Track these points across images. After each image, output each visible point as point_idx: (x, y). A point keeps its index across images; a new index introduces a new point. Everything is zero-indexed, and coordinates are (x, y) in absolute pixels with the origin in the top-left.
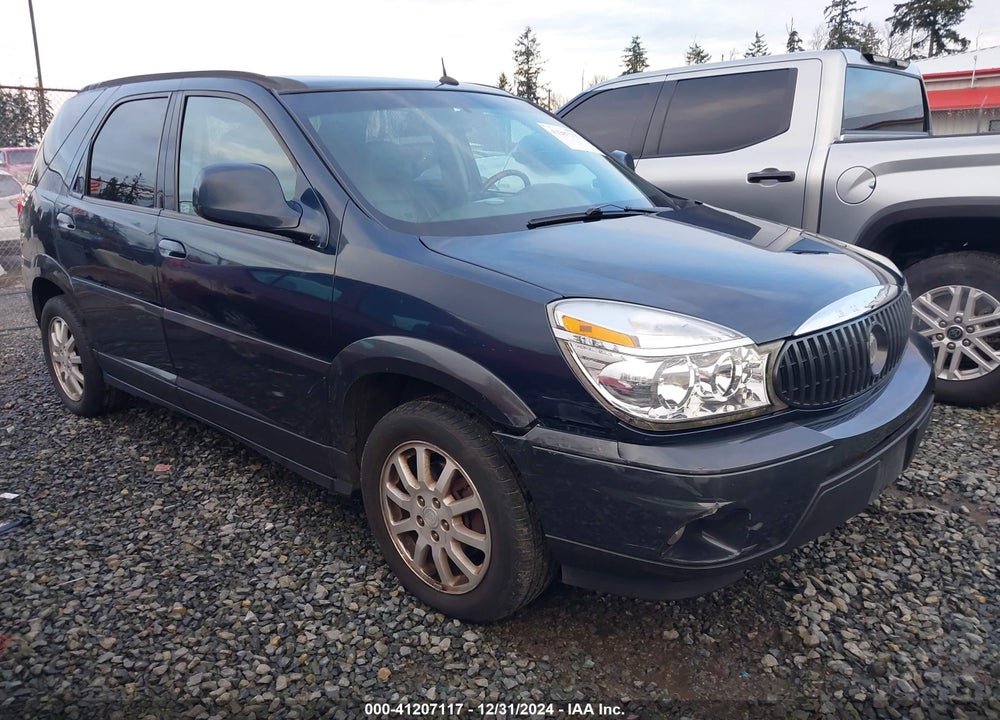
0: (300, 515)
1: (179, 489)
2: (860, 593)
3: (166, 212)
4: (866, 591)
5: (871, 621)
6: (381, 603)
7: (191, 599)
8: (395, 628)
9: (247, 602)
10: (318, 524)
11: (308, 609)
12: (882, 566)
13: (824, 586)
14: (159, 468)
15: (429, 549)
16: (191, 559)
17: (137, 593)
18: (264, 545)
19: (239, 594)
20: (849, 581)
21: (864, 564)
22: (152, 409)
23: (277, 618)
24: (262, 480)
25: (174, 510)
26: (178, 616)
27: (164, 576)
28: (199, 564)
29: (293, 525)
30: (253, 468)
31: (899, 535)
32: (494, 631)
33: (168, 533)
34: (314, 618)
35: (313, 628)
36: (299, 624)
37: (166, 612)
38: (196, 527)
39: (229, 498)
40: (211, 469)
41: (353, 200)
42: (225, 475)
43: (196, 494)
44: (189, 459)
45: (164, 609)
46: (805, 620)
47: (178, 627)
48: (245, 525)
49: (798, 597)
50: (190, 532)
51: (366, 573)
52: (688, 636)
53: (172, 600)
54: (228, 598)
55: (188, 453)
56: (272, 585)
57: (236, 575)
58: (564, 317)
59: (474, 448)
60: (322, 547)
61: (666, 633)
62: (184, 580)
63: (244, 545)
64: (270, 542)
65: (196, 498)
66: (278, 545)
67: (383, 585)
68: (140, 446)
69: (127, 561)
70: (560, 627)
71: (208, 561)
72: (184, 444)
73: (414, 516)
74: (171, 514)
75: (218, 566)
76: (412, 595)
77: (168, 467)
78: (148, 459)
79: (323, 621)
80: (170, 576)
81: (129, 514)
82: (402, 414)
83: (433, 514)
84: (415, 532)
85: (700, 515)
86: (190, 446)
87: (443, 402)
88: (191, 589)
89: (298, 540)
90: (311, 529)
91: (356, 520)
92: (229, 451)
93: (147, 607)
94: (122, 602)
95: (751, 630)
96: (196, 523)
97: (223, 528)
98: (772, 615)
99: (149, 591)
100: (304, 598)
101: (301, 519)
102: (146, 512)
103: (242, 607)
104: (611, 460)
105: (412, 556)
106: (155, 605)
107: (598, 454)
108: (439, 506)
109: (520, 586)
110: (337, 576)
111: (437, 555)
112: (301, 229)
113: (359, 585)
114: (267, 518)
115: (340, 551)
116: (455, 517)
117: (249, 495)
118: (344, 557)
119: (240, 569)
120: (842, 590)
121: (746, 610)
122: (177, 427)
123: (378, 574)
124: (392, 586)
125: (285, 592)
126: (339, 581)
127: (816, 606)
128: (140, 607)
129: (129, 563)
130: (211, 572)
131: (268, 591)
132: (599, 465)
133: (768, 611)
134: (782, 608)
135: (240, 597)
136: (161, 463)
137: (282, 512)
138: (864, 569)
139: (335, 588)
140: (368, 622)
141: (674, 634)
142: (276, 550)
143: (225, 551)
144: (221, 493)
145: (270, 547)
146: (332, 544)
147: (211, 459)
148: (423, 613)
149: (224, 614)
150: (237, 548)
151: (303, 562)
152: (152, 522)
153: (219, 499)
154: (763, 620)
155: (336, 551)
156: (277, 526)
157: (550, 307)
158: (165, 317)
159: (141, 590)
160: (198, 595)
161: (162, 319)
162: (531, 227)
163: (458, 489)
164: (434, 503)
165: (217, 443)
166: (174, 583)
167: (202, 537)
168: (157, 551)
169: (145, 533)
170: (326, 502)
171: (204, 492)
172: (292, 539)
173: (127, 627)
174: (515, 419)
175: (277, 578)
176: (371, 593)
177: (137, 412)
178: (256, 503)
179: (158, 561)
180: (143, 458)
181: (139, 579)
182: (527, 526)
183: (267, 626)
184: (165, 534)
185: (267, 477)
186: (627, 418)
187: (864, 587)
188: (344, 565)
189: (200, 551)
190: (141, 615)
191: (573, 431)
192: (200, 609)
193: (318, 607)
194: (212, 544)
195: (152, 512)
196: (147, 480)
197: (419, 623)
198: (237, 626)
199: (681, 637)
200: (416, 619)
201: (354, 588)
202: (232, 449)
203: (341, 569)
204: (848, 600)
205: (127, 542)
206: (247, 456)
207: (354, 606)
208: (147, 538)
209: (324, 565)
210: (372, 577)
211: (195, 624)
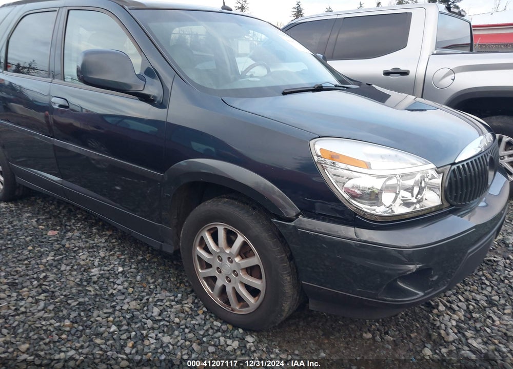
0: (139, 262)
1: (64, 246)
2: (468, 308)
3: (56, 81)
4: (471, 307)
5: (478, 325)
6: (193, 318)
7: (75, 317)
8: (204, 334)
9: (111, 319)
10: (149, 268)
11: (150, 323)
12: (476, 291)
13: (448, 304)
14: (50, 233)
15: (224, 287)
16: (74, 291)
17: (41, 314)
18: (118, 282)
19: (105, 313)
20: (460, 301)
21: (466, 290)
22: (45, 197)
23: (130, 329)
24: (114, 241)
25: (61, 259)
26: (68, 329)
27: (57, 302)
28: (79, 294)
29: (135, 268)
30: (108, 233)
31: (481, 273)
32: (263, 335)
33: (58, 274)
34: (153, 328)
35: (153, 335)
36: (144, 332)
37: (60, 326)
38: (75, 270)
39: (94, 251)
40: (83, 233)
41: (178, 74)
42: (91, 237)
43: (74, 250)
44: (69, 228)
45: (58, 324)
46: (443, 326)
47: (68, 336)
48: (106, 268)
49: (435, 311)
50: (72, 273)
51: (182, 300)
52: (378, 337)
53: (64, 318)
54: (99, 316)
55: (68, 224)
56: (125, 307)
57: (103, 300)
58: (321, 149)
59: (257, 228)
60: (153, 283)
61: (364, 335)
62: (69, 304)
63: (106, 282)
64: (121, 279)
65: (75, 252)
66: (126, 281)
67: (193, 307)
68: (38, 219)
69: (34, 293)
70: (302, 332)
71: (85, 292)
72: (66, 218)
73: (215, 267)
74: (60, 262)
75: (90, 295)
76: (211, 313)
77: (56, 232)
78: (43, 227)
79: (159, 330)
80: (61, 302)
81: (33, 262)
82: (208, 206)
83: (227, 267)
84: (215, 277)
85: (406, 273)
86: (69, 220)
87: (236, 199)
88: (75, 310)
89: (138, 278)
90: (145, 271)
91: (171, 265)
92: (93, 223)
93: (48, 323)
94: (32, 320)
95: (412, 332)
96: (75, 267)
97: (92, 270)
98: (423, 322)
99: (48, 311)
100: (146, 315)
101: (139, 265)
102: (44, 261)
103: (108, 322)
104: (351, 239)
105: (212, 291)
106: (53, 321)
107: (342, 235)
108: (231, 262)
109: (283, 311)
110: (165, 301)
111: (229, 290)
112: (146, 92)
113: (179, 306)
114: (119, 264)
115: (165, 285)
116: (242, 269)
117: (107, 250)
118: (168, 289)
119: (104, 298)
120: (458, 306)
121: (407, 319)
122: (61, 208)
123: (190, 300)
124: (198, 307)
125: (133, 312)
126: (166, 304)
127: (447, 317)
128: (44, 323)
129: (35, 294)
130: (87, 299)
131: (123, 311)
132: (342, 242)
133: (420, 320)
134: (428, 318)
135: (106, 315)
136: (52, 229)
137: (127, 260)
138: (467, 293)
139: (164, 308)
140: (187, 330)
141: (369, 336)
142: (126, 284)
143: (95, 285)
144: (90, 248)
145: (122, 283)
146: (160, 280)
147: (82, 228)
148: (219, 324)
149: (97, 327)
150: (102, 283)
151: (143, 292)
152: (48, 267)
153: (89, 252)
154: (418, 325)
155: (162, 285)
156: (125, 269)
157: (312, 142)
158: (55, 144)
159: (43, 312)
160: (79, 315)
161: (53, 145)
162: (284, 94)
163: (244, 252)
164: (229, 260)
165: (86, 218)
166: (64, 306)
167: (80, 277)
168: (52, 286)
169: (44, 274)
170: (153, 254)
171: (80, 248)
172: (135, 277)
173: (36, 337)
174: (286, 212)
175: (128, 303)
176: (186, 312)
177: (36, 199)
178: (111, 255)
179: (53, 292)
180: (41, 227)
181: (42, 304)
182: (289, 276)
183: (125, 335)
184: (56, 275)
185: (116, 238)
186: (362, 213)
187: (469, 304)
188: (168, 294)
189: (79, 285)
190: (44, 328)
191: (323, 220)
192: (81, 324)
193: (155, 321)
194: (86, 281)
195: (47, 261)
196: (43, 240)
197: (218, 331)
198: (106, 334)
199: (374, 337)
200: (216, 328)
201: (176, 308)
202: (94, 221)
203: (166, 297)
204: (463, 313)
205: (33, 280)
206: (103, 225)
207: (177, 320)
208: (46, 277)
209: (156, 294)
210: (186, 302)
211: (79, 334)
